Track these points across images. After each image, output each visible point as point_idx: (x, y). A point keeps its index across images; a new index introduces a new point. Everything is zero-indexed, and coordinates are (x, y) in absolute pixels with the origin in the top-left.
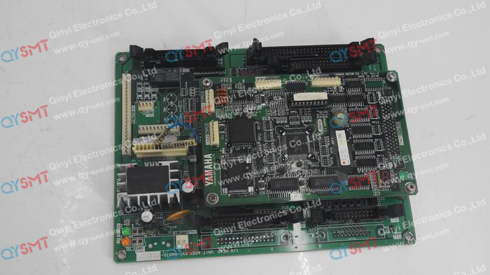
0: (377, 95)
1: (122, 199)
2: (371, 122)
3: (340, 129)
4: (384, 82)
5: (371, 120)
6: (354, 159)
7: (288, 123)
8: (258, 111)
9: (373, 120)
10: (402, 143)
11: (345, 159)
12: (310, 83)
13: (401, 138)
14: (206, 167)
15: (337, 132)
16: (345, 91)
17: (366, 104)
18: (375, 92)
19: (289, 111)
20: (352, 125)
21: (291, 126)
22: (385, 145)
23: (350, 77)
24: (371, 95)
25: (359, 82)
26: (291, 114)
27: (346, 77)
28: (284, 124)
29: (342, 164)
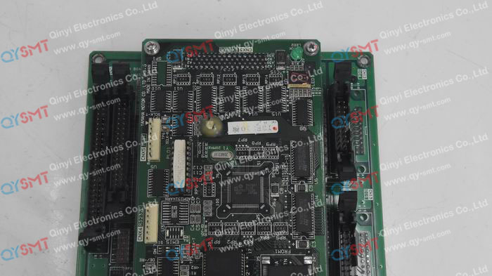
0: (178, 72)
2: (218, 86)
3: (225, 128)
4: (159, 59)
5: (215, 84)
6: (270, 114)
7: (214, 199)
8: (192, 241)
9: (215, 82)
10: (250, 49)
11: (270, 127)
12: (153, 162)
13: (242, 49)
15: (230, 132)
16: (170, 114)
17: (190, 88)
18: (173, 73)
19: (195, 196)
20: (221, 111)
21: (218, 196)
22: (255, 71)
23: (147, 104)
24: (178, 80)
25: (157, 93)
26: (200, 195)
27: (147, 110)
28: (214, 206)
29: (276, 131)
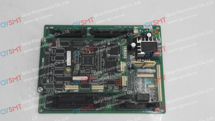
0: (49, 81)
1: (159, 40)
2: (55, 68)
3: (69, 66)
4: (45, 87)
5: (54, 69)
6: (65, 53)
7: (91, 70)
8: (103, 76)
9: (53, 69)
10: (43, 59)
11: (69, 53)
12: (79, 88)
13: (43, 61)
14: (126, 53)
15: (70, 65)
16: (64, 83)
17: (55, 77)
18: (50, 82)
19: (90, 75)
20: (63, 68)
21: (90, 68)
22: (51, 57)
23: (60, 90)
24: (52, 80)
25: (56, 87)
27: (62, 90)
28: (93, 69)
29: (70, 51)
